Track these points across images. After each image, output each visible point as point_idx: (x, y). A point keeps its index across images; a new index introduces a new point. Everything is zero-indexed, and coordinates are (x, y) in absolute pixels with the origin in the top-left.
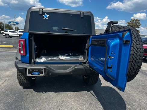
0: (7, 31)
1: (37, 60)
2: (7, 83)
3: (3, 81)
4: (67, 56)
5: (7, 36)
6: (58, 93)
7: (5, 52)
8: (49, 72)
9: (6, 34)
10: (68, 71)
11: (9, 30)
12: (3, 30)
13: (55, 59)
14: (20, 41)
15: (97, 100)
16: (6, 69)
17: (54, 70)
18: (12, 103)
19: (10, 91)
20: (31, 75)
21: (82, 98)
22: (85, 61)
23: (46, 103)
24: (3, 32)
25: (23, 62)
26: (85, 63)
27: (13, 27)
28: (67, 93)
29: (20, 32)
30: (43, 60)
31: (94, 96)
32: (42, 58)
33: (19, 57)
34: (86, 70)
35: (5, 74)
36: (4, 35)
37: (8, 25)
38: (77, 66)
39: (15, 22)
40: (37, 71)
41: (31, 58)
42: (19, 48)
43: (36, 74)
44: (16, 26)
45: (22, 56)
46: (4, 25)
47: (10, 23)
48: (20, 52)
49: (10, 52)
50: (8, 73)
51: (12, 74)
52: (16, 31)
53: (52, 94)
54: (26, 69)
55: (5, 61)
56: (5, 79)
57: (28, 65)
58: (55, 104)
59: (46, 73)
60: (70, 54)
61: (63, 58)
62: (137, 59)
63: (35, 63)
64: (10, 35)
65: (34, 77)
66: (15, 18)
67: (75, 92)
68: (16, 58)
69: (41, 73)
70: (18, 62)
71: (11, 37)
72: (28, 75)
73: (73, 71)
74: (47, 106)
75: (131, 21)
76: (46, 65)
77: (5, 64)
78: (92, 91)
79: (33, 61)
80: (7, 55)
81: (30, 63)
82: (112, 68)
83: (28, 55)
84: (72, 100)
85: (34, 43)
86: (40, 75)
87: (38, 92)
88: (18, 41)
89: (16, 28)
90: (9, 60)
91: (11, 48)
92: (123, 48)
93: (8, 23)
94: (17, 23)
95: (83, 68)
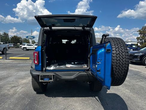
0: (25, 45)
1: (48, 68)
2: (24, 89)
3: (20, 88)
4: (72, 64)
5: (25, 49)
6: (65, 98)
7: (23, 63)
8: (57, 78)
9: (24, 48)
10: (72, 77)
11: (26, 44)
12: (21, 44)
13: (62, 67)
14: (34, 53)
15: (100, 104)
16: (23, 78)
17: (61, 77)
18: (27, 105)
19: (26, 95)
20: (43, 81)
21: (87, 102)
22: (88, 68)
23: (55, 105)
24: (21, 45)
25: (37, 70)
26: (88, 70)
27: (30, 41)
28: (73, 98)
29: (36, 45)
30: (52, 68)
31: (98, 101)
32: (52, 66)
33: (34, 66)
34: (88, 76)
35: (22, 82)
36: (22, 49)
37: (26, 39)
38: (81, 73)
39: (32, 37)
40: (47, 78)
41: (43, 66)
42: (34, 59)
43: (46, 80)
44: (33, 40)
45: (35, 65)
46: (23, 40)
47: (27, 37)
48: (34, 62)
49: (27, 63)
50: (24, 81)
51: (28, 81)
52: (33, 45)
53: (60, 99)
54: (39, 75)
55: (23, 71)
56: (22, 86)
57: (40, 72)
58: (62, 107)
59: (55, 79)
60: (76, 63)
61: (69, 66)
62: (123, 64)
63: (46, 70)
64: (27, 48)
65: (45, 82)
66: (32, 32)
67: (81, 98)
68: (32, 67)
69: (51, 79)
70: (32, 71)
71: (28, 50)
72: (40, 81)
73: (77, 77)
74: (55, 108)
75: (142, 29)
76: (54, 72)
77: (22, 73)
78: (97, 97)
79: (44, 69)
80: (24, 66)
81: (42, 71)
82: (100, 71)
83: (40, 64)
84: (77, 104)
85: (45, 54)
86: (50, 81)
87: (49, 97)
88: (33, 53)
89: (32, 41)
90: (26, 70)
91: (28, 60)
92: (107, 55)
93: (25, 38)
94: (34, 37)
95: (86, 74)
